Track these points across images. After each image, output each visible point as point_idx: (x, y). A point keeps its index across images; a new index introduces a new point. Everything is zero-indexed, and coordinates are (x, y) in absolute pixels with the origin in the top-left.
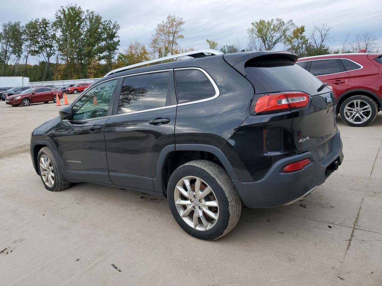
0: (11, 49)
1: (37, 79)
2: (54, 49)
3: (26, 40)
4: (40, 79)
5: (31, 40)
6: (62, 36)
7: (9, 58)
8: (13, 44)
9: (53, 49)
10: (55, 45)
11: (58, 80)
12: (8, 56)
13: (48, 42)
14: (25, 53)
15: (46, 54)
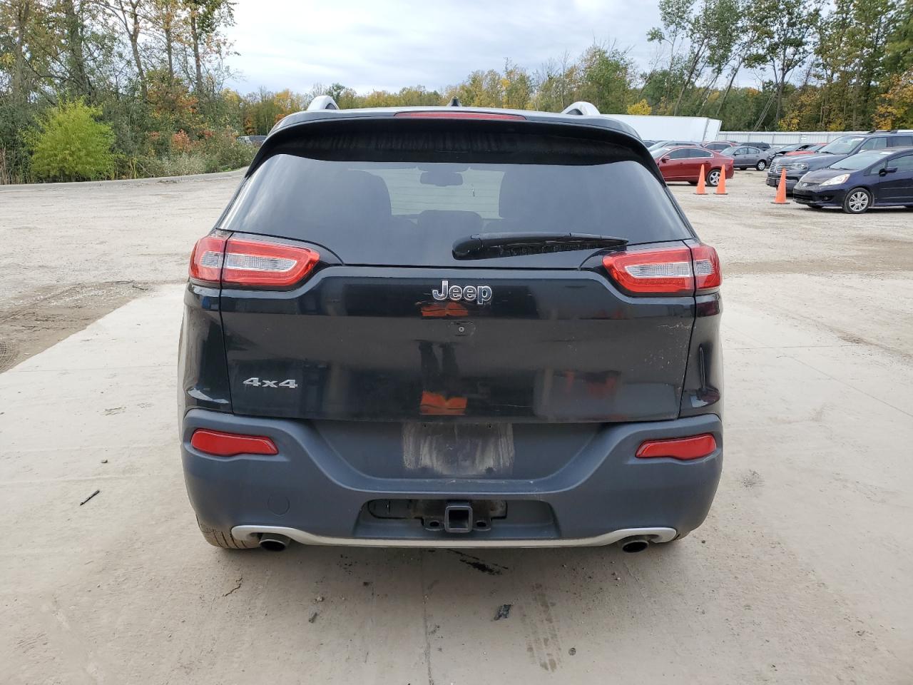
0: (708, 53)
1: (743, 124)
2: (806, 51)
3: (744, 31)
4: (749, 126)
5: (755, 29)
6: (837, 13)
7: (700, 74)
8: (714, 42)
9: (801, 50)
10: (812, 39)
11: (791, 131)
12: (697, 70)
13: (793, 34)
14: (734, 63)
15: (781, 63)
